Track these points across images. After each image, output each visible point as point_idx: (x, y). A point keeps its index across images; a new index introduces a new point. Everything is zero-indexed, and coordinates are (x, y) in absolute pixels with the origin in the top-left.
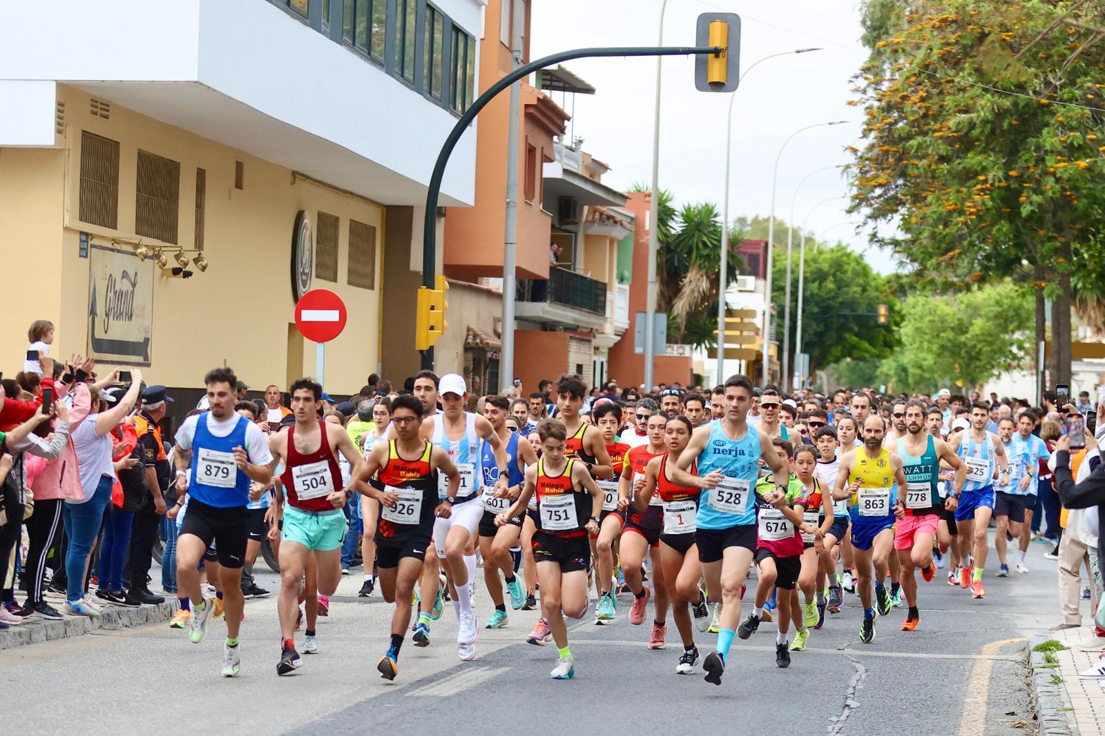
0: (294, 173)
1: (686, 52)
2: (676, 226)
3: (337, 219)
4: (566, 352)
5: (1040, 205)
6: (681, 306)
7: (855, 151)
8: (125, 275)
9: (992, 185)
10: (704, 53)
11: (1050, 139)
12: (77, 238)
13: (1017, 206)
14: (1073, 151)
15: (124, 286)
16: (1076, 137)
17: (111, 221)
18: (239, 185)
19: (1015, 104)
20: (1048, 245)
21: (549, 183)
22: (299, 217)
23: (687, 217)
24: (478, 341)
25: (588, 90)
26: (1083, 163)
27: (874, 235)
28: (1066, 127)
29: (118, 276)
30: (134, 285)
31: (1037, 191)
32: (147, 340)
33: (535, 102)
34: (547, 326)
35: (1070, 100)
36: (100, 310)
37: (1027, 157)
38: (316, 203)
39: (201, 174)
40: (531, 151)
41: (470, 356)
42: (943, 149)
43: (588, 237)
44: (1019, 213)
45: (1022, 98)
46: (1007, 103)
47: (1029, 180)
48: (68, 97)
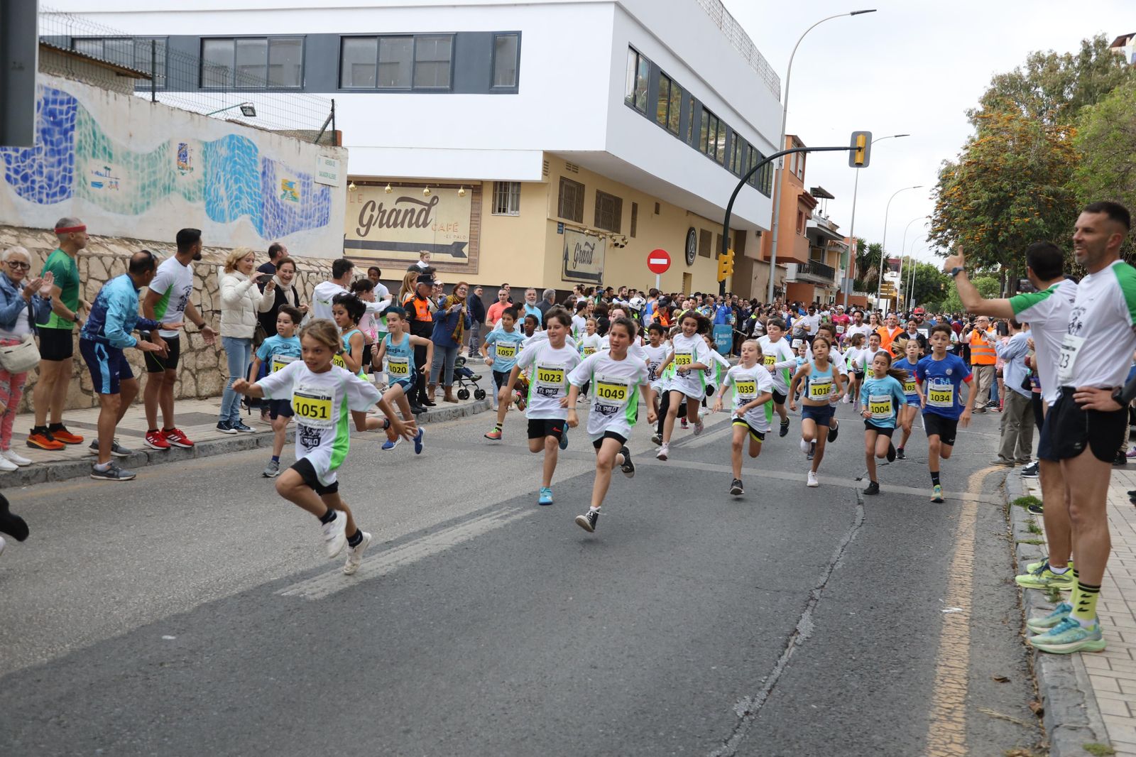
0: (688, 212)
1: (846, 149)
2: (866, 251)
3: (711, 233)
4: (813, 292)
5: (1007, 237)
6: (866, 280)
7: (931, 217)
8: (587, 244)
9: (987, 228)
10: (854, 149)
11: (1013, 210)
12: (557, 224)
13: (997, 237)
14: (1023, 215)
15: (587, 249)
16: (1024, 209)
17: (579, 219)
18: (657, 212)
19: (999, 196)
21: (810, 230)
22: (691, 230)
23: (871, 248)
25: (832, 198)
26: (1027, 220)
28: (1020, 205)
29: (582, 244)
30: (593, 249)
31: (1006, 231)
32: (600, 274)
33: (802, 194)
34: (810, 282)
35: (1023, 194)
36: (571, 257)
37: (1002, 217)
38: (699, 226)
39: (635, 206)
40: (800, 214)
42: (967, 215)
43: (829, 252)
44: (998, 240)
45: (1002, 194)
46: (995, 195)
47: (1003, 226)
48: (551, 159)
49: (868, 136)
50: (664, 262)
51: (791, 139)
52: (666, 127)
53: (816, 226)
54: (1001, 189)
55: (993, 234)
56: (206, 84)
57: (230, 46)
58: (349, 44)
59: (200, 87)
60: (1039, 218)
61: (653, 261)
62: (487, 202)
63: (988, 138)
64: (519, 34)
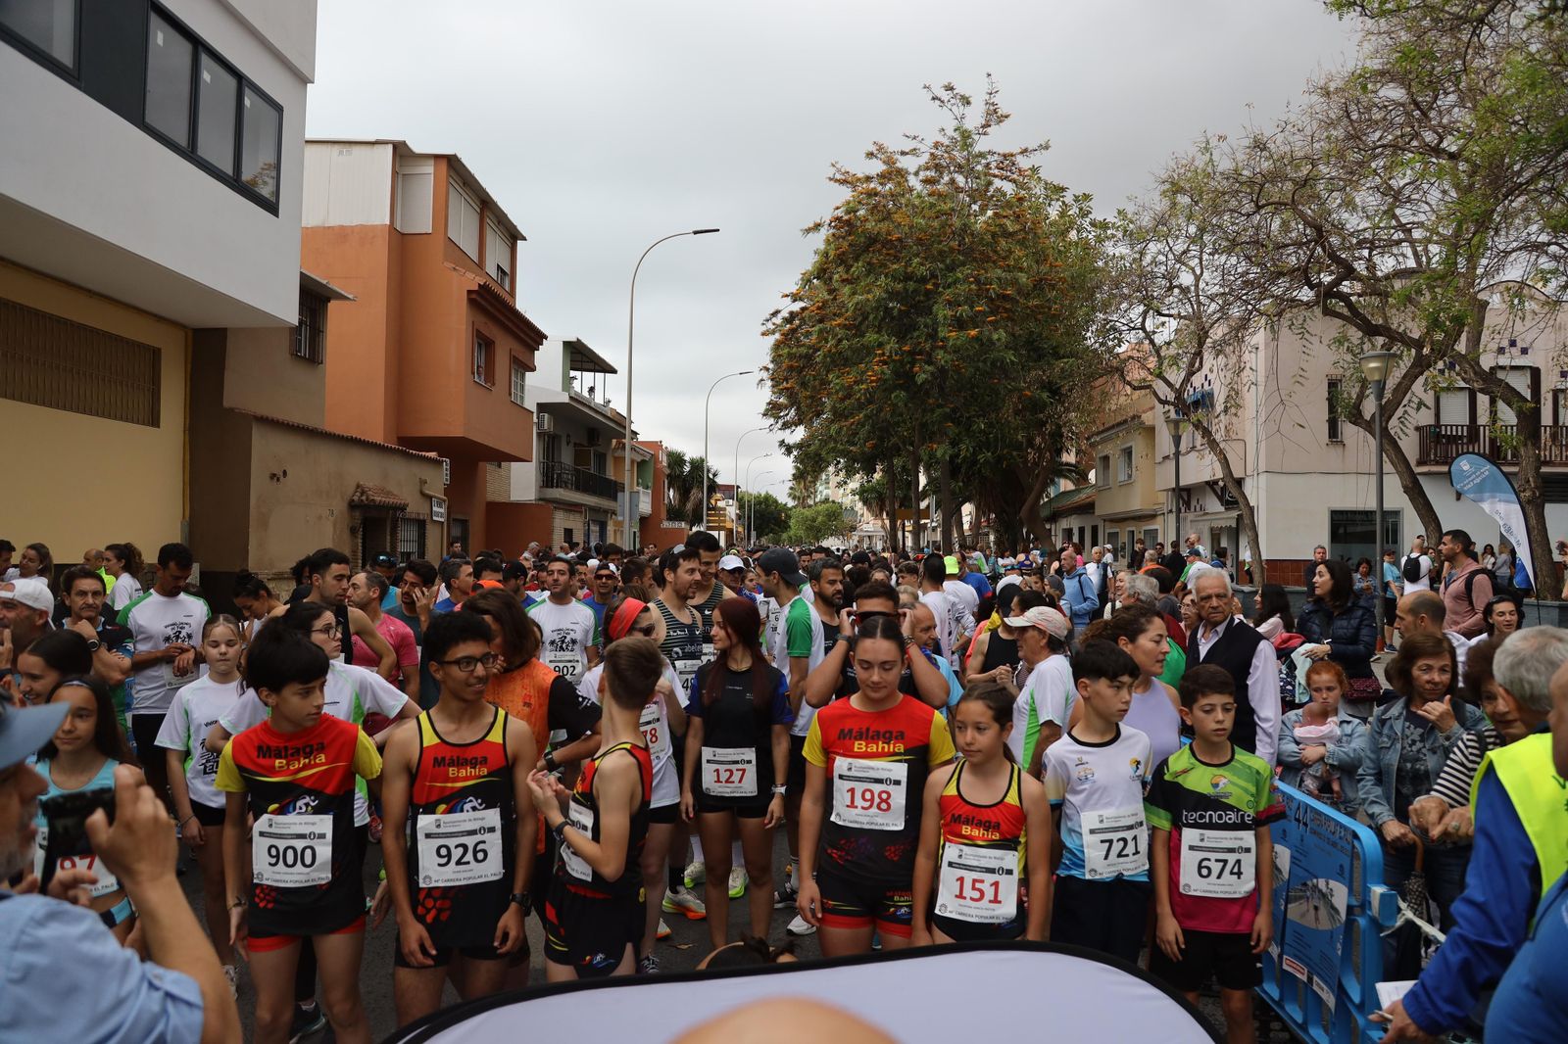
2: (687, 468)
4: (551, 519)
5: (932, 374)
7: (767, 369)
9: (890, 357)
11: (942, 312)
13: (910, 377)
14: (960, 324)
16: (964, 310)
19: (906, 290)
20: (939, 411)
23: (692, 462)
24: (364, 498)
25: (614, 371)
26: (973, 333)
27: (783, 441)
28: (953, 303)
31: (929, 363)
33: (476, 288)
35: (955, 283)
37: (919, 333)
41: (357, 514)
44: (916, 383)
45: (911, 285)
46: (899, 286)
47: (920, 353)
51: (444, 166)
53: (564, 398)
55: (903, 377)
60: (996, 329)
63: (872, 185)
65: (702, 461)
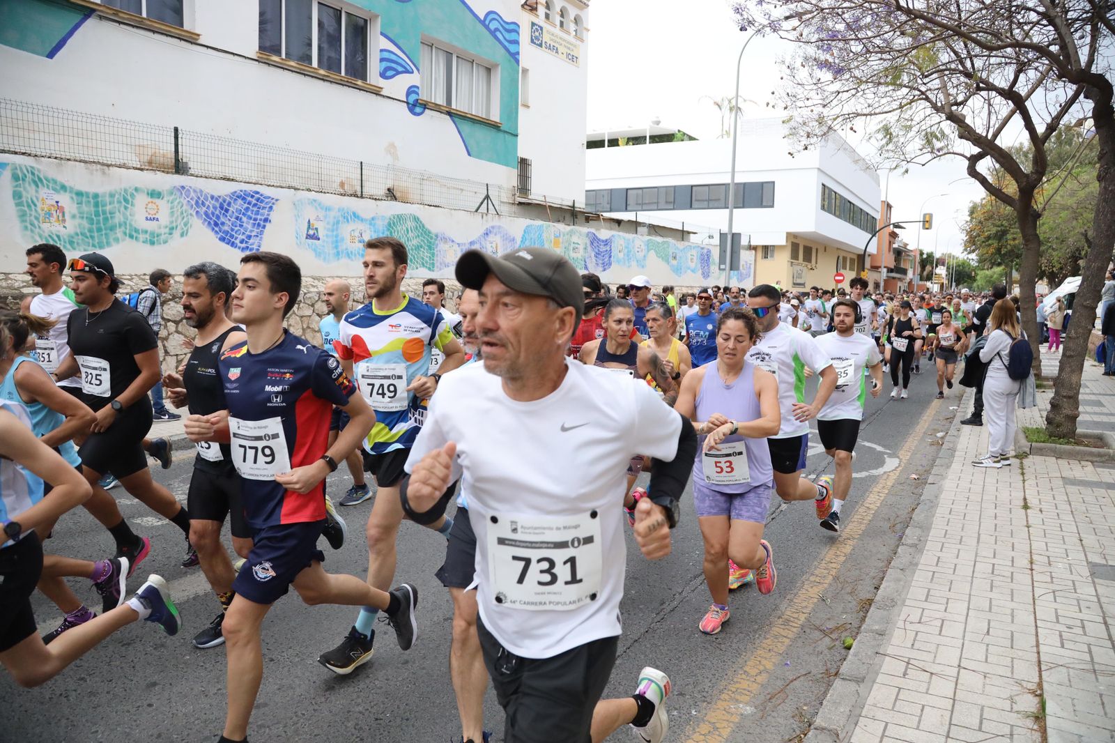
0: (838, 249)
1: (920, 221)
2: (925, 256)
3: (847, 257)
4: (897, 283)
6: (925, 273)
9: (995, 247)
10: (924, 222)
11: (1009, 236)
12: (790, 263)
14: (1014, 239)
15: (800, 272)
17: (798, 259)
18: (826, 251)
19: (1001, 229)
21: (894, 249)
22: (838, 257)
23: (927, 254)
25: (905, 229)
29: (799, 270)
30: (802, 272)
31: (1006, 247)
32: (804, 282)
33: (891, 231)
34: (894, 278)
36: (795, 277)
37: (1003, 241)
38: (842, 254)
39: (817, 250)
40: (890, 242)
41: (875, 284)
43: (904, 260)
44: (1001, 253)
45: (1003, 228)
46: (999, 229)
47: (1004, 246)
48: (789, 235)
49: (931, 215)
50: (841, 278)
51: (884, 203)
52: (835, 215)
53: (897, 247)
54: (1002, 225)
55: (999, 250)
56: (628, 208)
57: (640, 191)
58: (694, 188)
59: (626, 210)
61: (837, 278)
62: (760, 254)
64: (774, 182)
65: (932, 253)
